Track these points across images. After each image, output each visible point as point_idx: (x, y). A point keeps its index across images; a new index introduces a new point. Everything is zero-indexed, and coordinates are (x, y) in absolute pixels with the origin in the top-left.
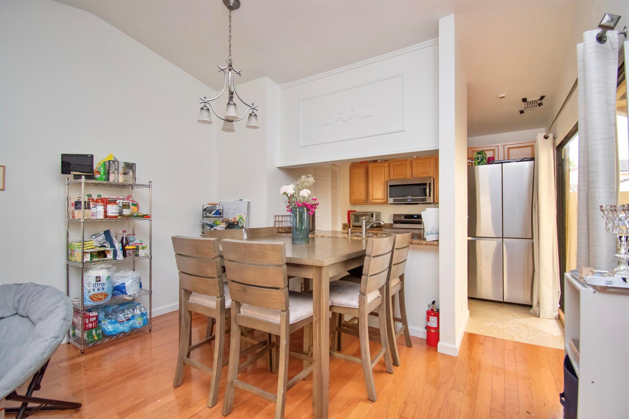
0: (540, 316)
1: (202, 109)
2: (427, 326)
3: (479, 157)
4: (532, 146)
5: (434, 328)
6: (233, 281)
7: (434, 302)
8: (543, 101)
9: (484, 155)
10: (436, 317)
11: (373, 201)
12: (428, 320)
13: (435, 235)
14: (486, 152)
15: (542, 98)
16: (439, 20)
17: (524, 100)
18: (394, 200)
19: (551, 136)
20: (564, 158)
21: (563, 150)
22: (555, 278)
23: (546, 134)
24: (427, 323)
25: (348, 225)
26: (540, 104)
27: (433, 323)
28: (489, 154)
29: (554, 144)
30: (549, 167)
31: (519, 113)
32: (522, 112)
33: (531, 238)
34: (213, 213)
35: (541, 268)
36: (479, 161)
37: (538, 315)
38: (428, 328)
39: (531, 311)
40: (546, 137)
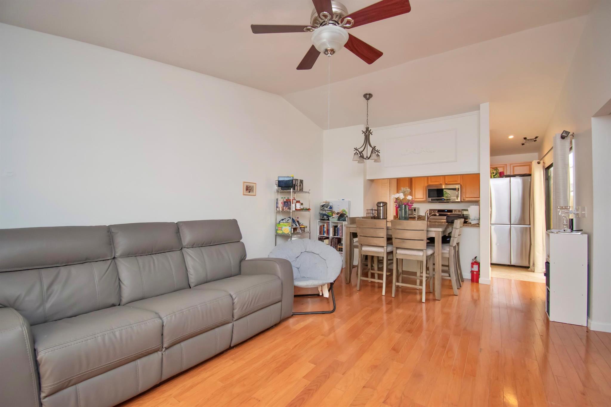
0: (535, 272)
1: (355, 154)
2: (472, 270)
3: (494, 172)
4: (529, 165)
5: (476, 272)
6: (396, 238)
7: (476, 258)
8: (537, 139)
9: (498, 171)
10: (477, 266)
11: (416, 200)
12: (472, 267)
13: (476, 221)
14: (498, 168)
15: (536, 137)
16: (480, 105)
17: (525, 138)
18: (432, 200)
19: (542, 162)
20: (550, 176)
21: (549, 171)
22: (544, 248)
23: (539, 161)
24: (472, 269)
25: (396, 216)
26: (535, 141)
27: (475, 268)
28: (500, 170)
29: (544, 167)
30: (541, 181)
31: (521, 145)
32: (523, 144)
33: (529, 224)
34: (328, 208)
35: (535, 242)
36: (494, 175)
37: (533, 271)
38: (472, 272)
39: (529, 269)
40: (539, 163)
